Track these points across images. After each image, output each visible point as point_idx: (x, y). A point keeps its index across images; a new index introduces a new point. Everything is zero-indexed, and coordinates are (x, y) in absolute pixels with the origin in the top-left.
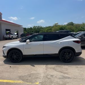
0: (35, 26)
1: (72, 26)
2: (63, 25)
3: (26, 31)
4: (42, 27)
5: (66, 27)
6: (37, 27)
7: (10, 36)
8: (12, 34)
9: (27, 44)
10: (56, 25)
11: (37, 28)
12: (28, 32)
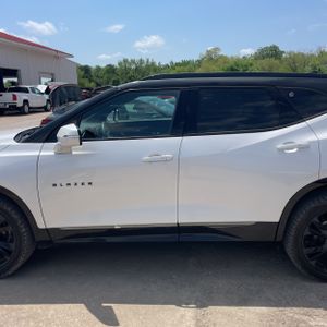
0: (125, 61)
1: (277, 62)
2: (241, 57)
3: (91, 81)
4: (153, 64)
5: (251, 65)
6: (133, 62)
7: (15, 98)
8: (26, 91)
9: (64, 152)
10: (211, 57)
11: (133, 67)
12: (98, 85)
